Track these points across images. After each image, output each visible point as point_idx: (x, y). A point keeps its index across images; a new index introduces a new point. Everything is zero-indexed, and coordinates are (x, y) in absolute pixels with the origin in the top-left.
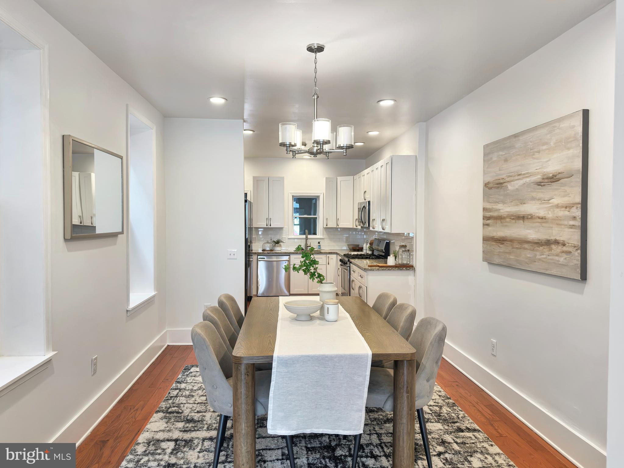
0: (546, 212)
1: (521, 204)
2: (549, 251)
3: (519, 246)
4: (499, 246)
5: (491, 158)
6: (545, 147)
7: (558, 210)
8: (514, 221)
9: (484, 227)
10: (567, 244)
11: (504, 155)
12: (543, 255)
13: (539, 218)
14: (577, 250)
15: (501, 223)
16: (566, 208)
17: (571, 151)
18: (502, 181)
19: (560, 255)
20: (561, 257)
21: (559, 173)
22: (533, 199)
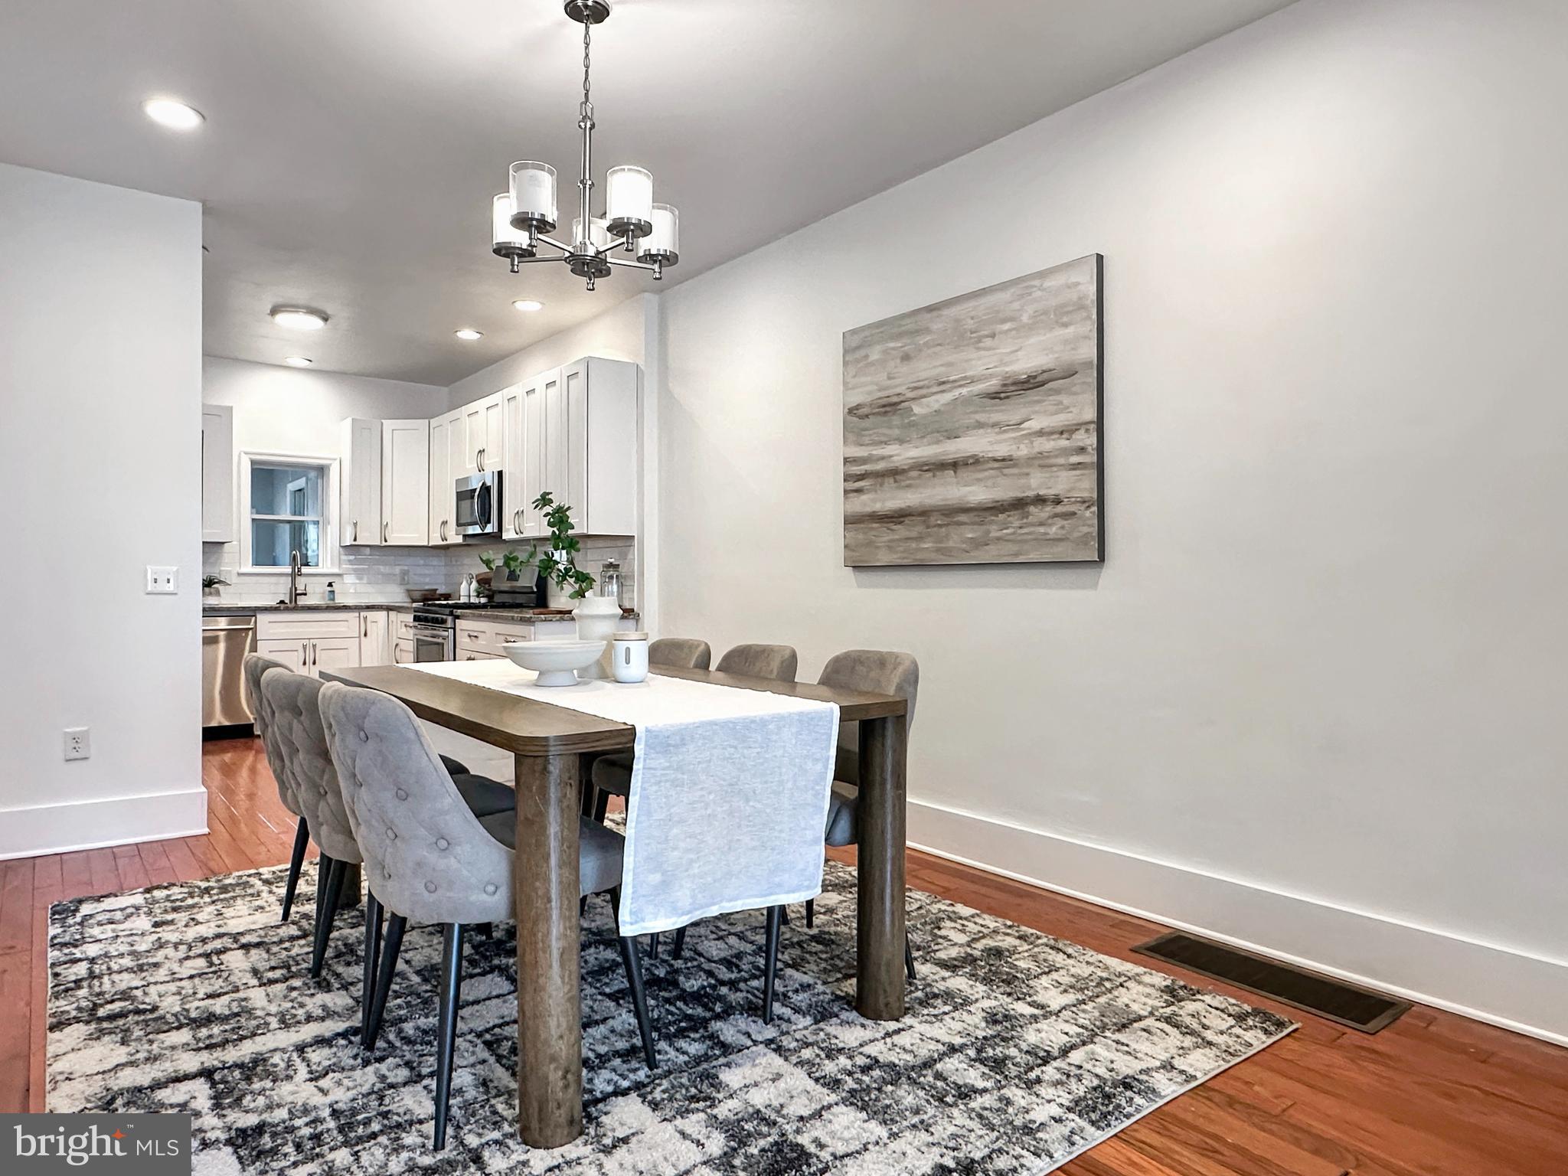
0: (1014, 447)
1: (949, 438)
2: (1023, 518)
3: (946, 520)
4: (888, 529)
5: (867, 356)
6: (1006, 326)
7: (1041, 440)
8: (930, 474)
9: (849, 495)
10: (1066, 500)
11: (902, 347)
12: (1007, 528)
13: (995, 460)
14: (1089, 507)
15: (896, 481)
16: (1062, 433)
17: (1071, 330)
18: (895, 399)
19: (1050, 521)
20: (1050, 525)
21: (1044, 372)
22: (980, 425)
